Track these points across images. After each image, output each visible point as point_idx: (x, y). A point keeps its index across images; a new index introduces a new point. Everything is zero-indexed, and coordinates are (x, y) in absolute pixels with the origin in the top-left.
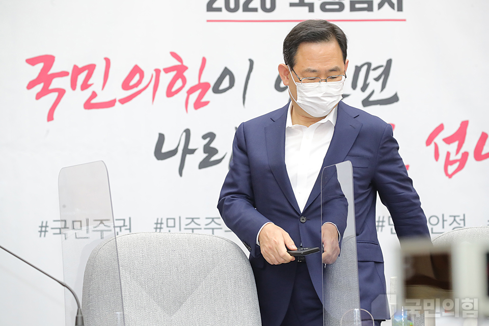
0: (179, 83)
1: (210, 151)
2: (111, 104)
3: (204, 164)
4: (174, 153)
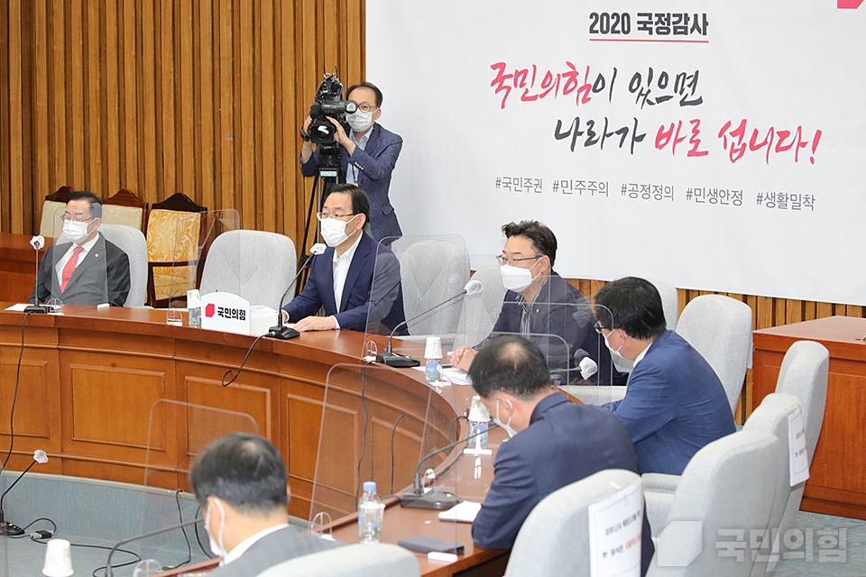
0: (572, 84)
1: (591, 134)
2: (534, 98)
3: (588, 143)
4: (567, 134)
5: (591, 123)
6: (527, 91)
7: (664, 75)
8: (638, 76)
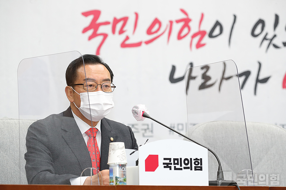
0: (186, 31)
1: (206, 78)
2: (139, 44)
3: (203, 87)
4: (181, 79)
5: (206, 68)
6: (127, 38)
8: (261, 22)
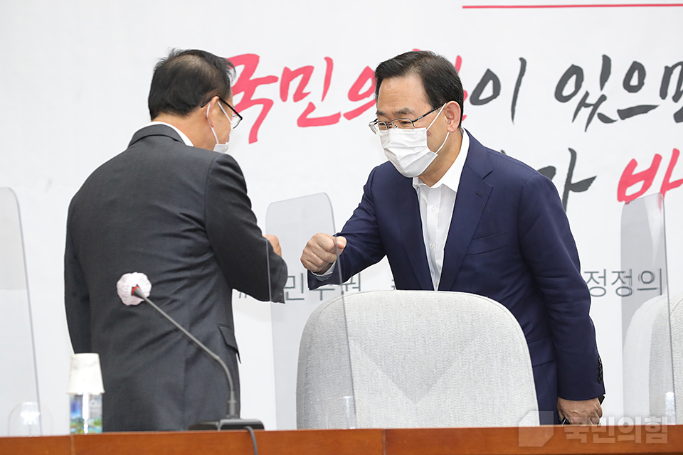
2: (334, 119)
6: (311, 107)
7: (637, 67)
8: (575, 72)
